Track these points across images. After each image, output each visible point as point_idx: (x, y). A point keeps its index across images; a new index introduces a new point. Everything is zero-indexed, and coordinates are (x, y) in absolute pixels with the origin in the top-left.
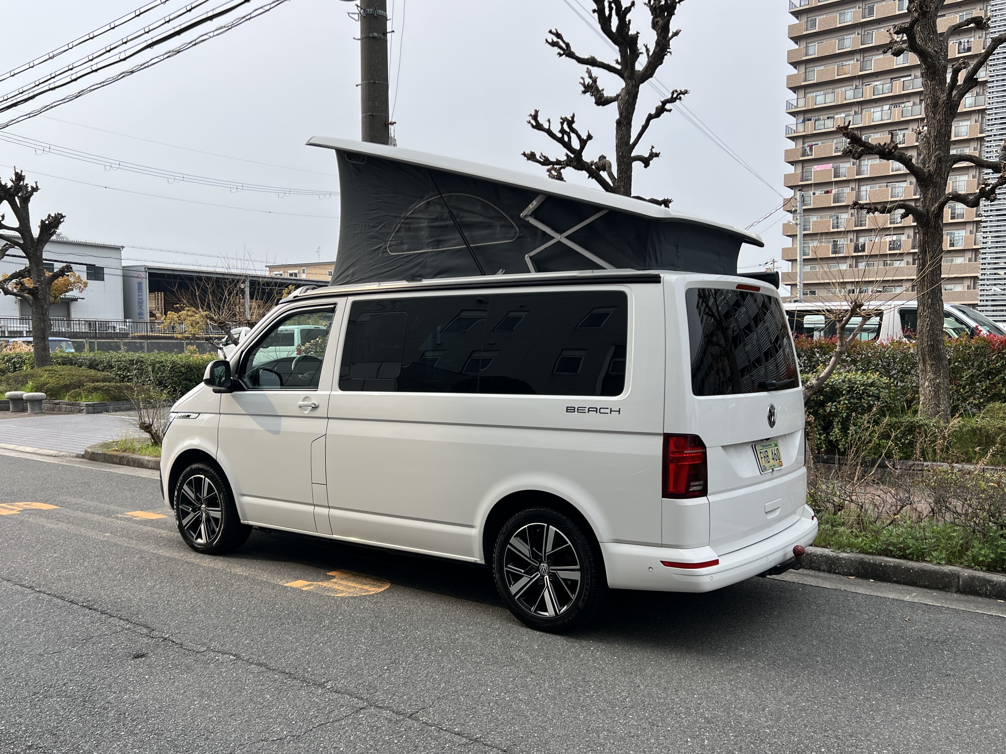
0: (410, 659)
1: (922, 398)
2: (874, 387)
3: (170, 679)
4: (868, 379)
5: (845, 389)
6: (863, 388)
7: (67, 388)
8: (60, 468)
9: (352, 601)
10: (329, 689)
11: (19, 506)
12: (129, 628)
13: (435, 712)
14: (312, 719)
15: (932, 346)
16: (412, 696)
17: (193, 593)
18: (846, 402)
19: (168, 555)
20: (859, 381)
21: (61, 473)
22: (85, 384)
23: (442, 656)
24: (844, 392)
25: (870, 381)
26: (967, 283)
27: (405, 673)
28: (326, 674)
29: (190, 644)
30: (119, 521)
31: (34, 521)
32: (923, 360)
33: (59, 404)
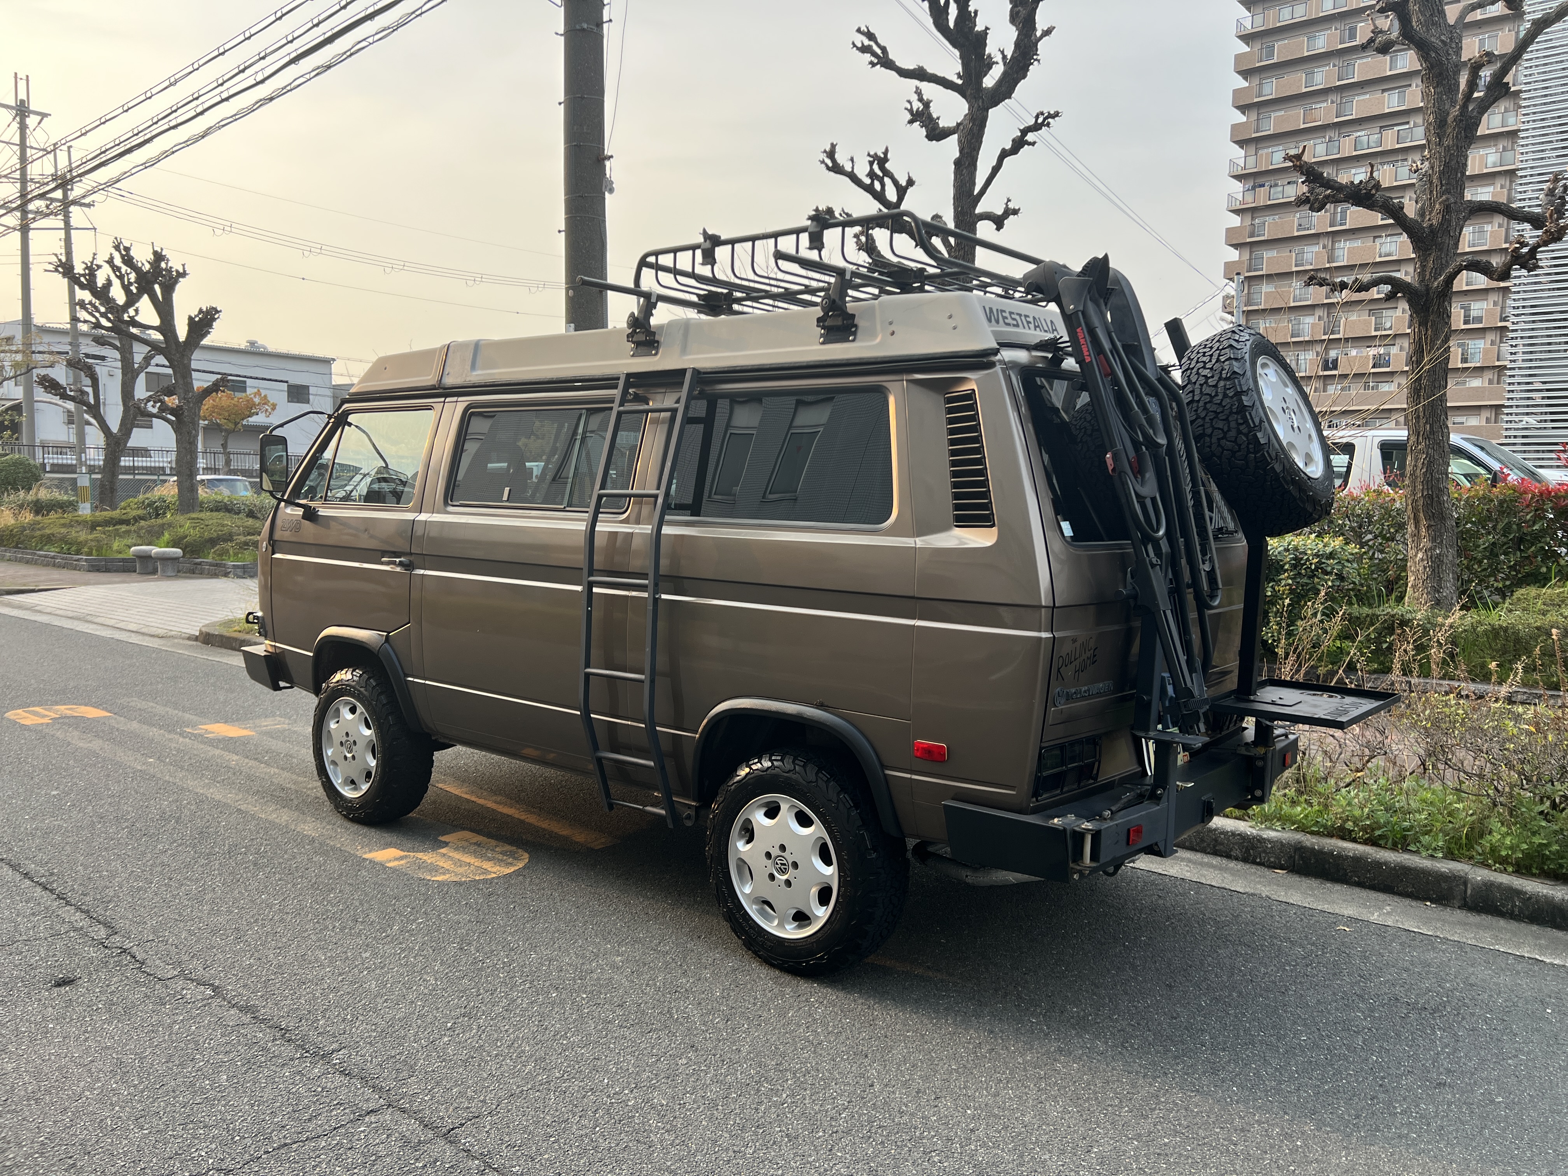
0: (498, 1009)
1: (1413, 578)
2: (1334, 559)
3: (86, 1032)
4: (1325, 546)
5: (1288, 562)
6: (1316, 560)
7: (213, 542)
8: (154, 655)
9: (453, 890)
10: (335, 1064)
11: (56, 712)
12: (82, 928)
13: (493, 1124)
14: (274, 1130)
15: (1431, 497)
16: (469, 1087)
17: (217, 866)
18: (1290, 581)
19: (218, 797)
20: (1311, 549)
21: (150, 663)
22: (235, 538)
23: (553, 1004)
24: (1287, 567)
25: (1328, 550)
26: (1485, 414)
27: (476, 1038)
28: (344, 1033)
29: (157, 962)
30: (181, 739)
31: (61, 737)
32: (1414, 519)
33: (200, 564)
